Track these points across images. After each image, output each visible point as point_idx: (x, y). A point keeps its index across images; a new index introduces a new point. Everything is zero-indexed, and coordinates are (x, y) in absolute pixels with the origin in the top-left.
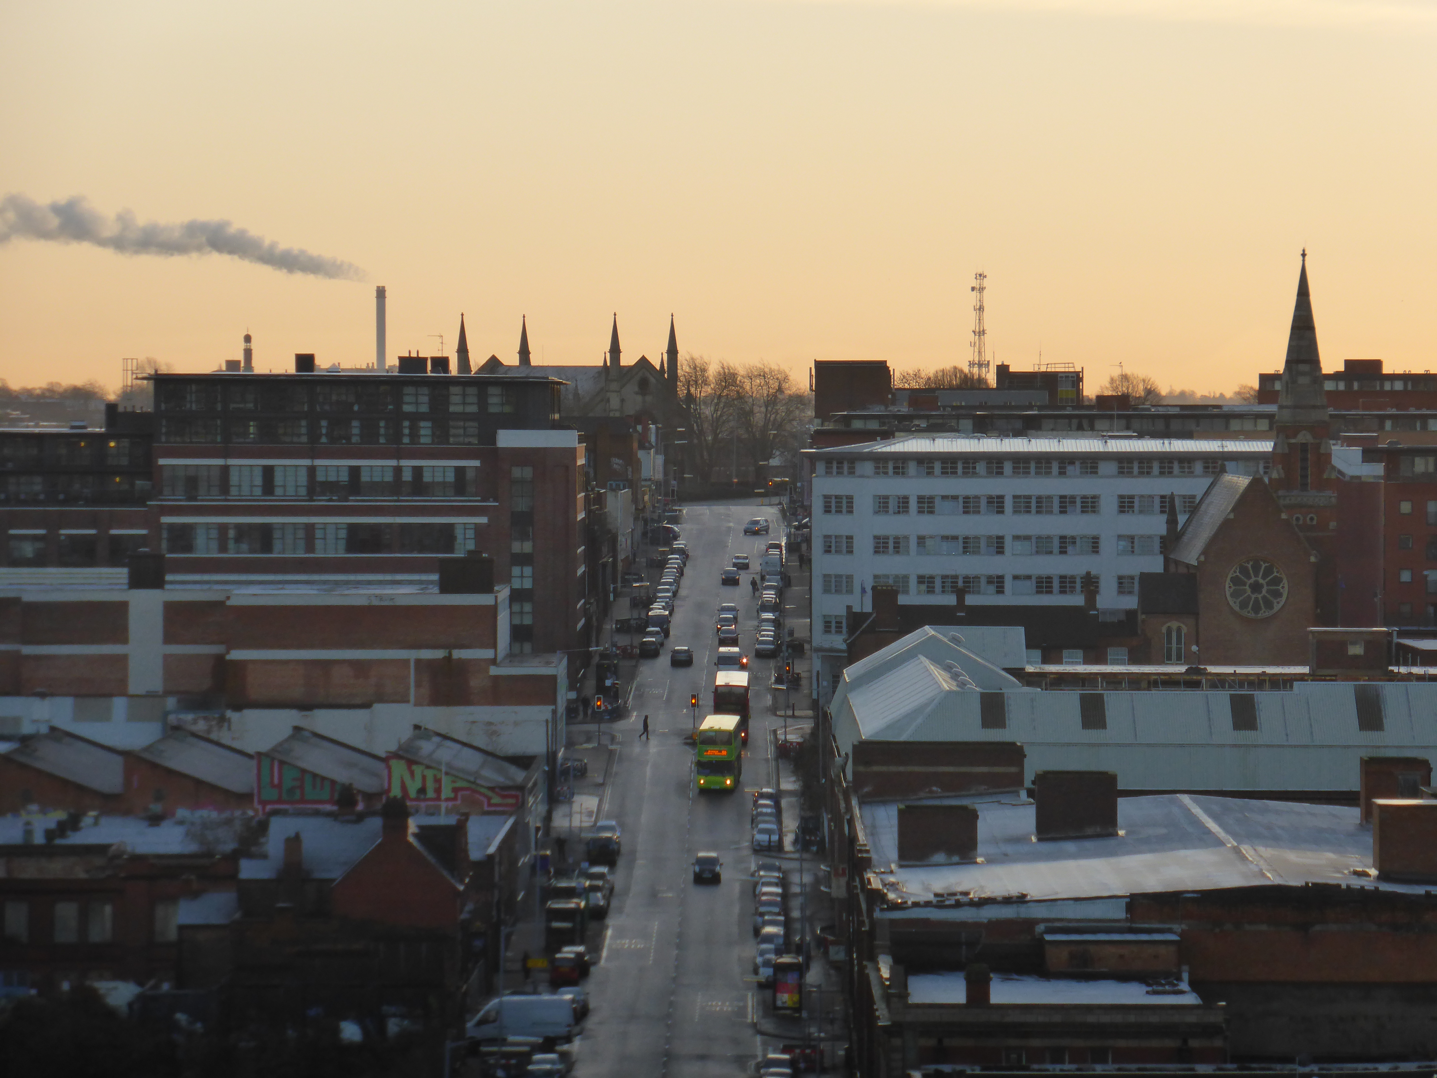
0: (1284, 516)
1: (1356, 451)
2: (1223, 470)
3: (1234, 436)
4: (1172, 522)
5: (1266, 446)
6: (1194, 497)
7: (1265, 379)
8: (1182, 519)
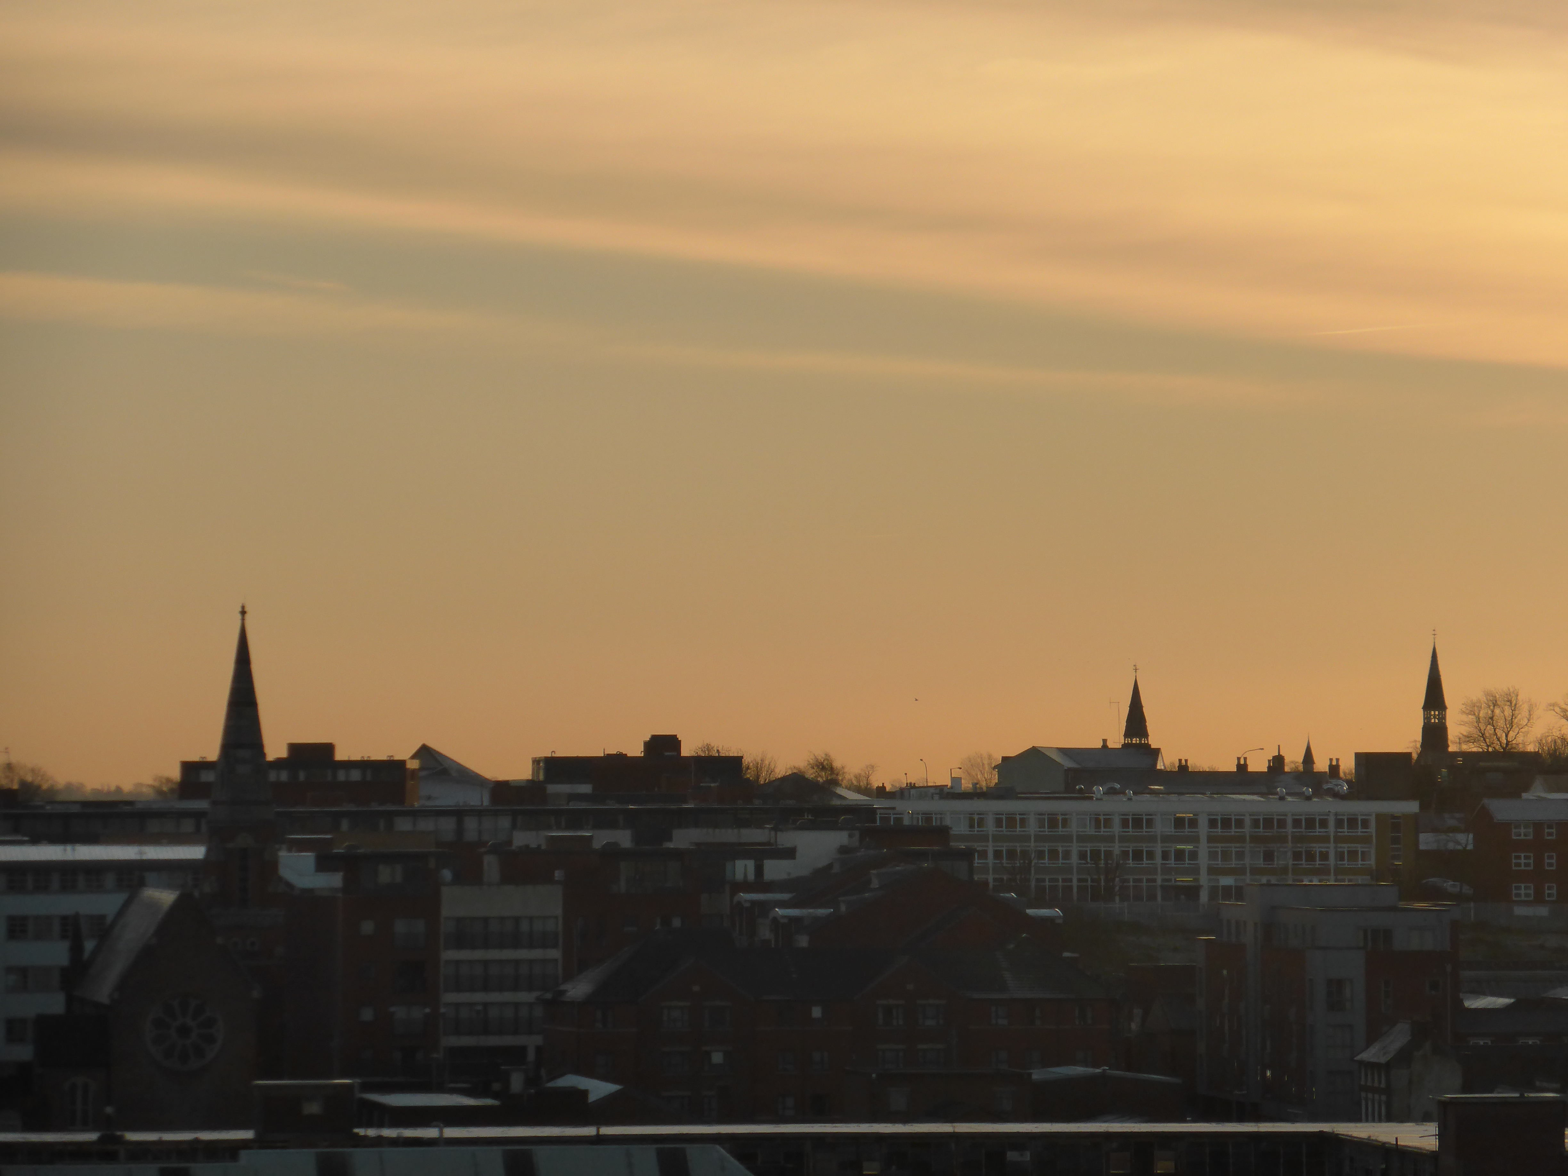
0: (219, 940)
1: (308, 858)
2: (142, 884)
3: (156, 840)
4: (76, 949)
5: (196, 852)
6: (102, 917)
7: (190, 768)
8: (89, 946)
